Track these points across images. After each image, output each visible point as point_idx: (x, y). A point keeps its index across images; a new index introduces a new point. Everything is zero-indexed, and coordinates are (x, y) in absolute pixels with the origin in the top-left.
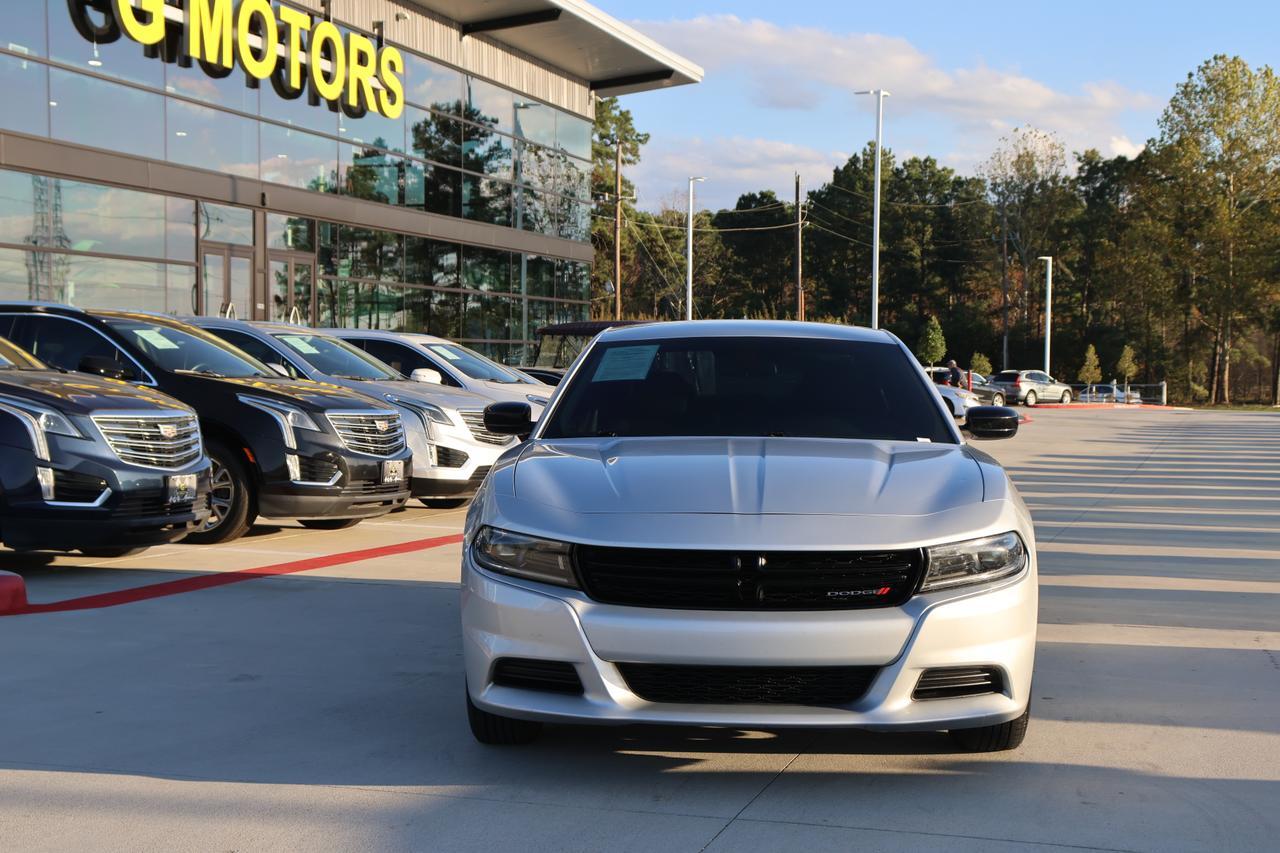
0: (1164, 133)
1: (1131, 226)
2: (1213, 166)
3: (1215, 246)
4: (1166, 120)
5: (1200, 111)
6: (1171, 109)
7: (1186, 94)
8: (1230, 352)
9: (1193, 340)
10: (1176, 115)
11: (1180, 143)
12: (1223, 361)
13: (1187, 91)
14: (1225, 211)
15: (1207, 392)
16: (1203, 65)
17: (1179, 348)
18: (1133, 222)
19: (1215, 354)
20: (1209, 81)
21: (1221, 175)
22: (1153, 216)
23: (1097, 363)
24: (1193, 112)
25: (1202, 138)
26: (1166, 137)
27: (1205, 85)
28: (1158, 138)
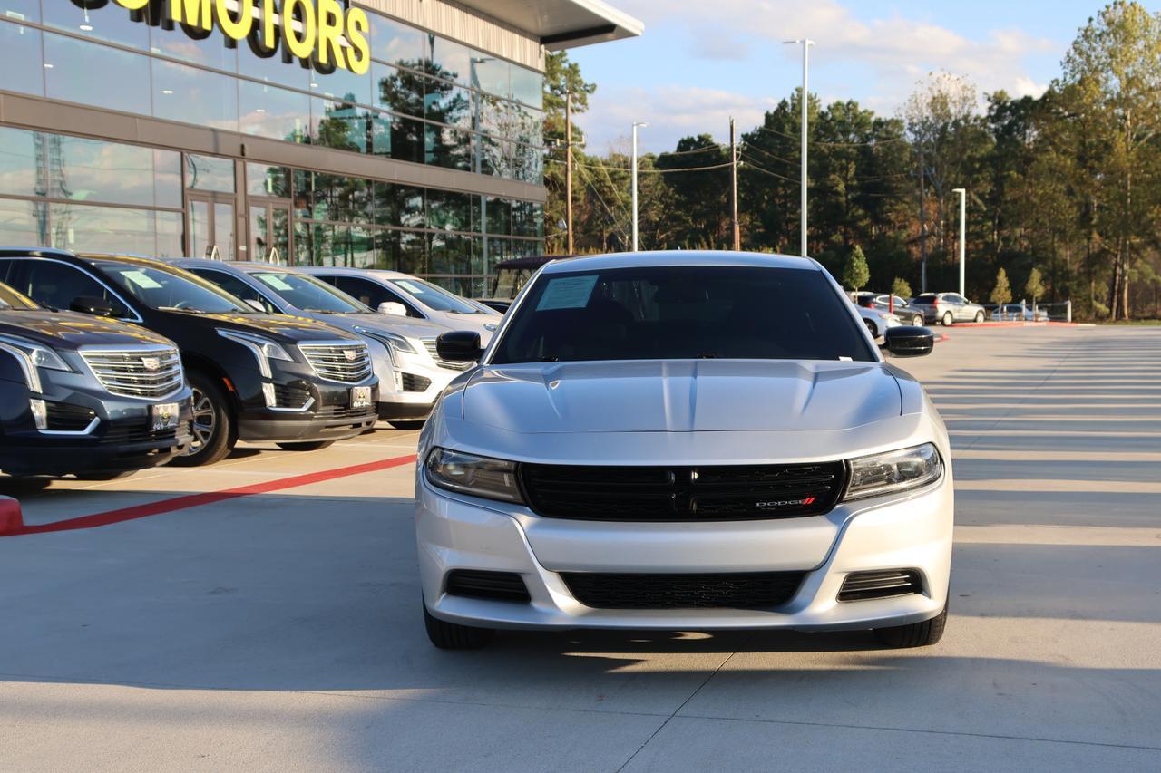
0: (1066, 74)
1: (1037, 160)
2: (1112, 103)
3: (1114, 176)
4: (1068, 62)
5: (1100, 52)
6: (1072, 52)
7: (1086, 37)
8: (1129, 273)
9: (1094, 262)
10: (1077, 57)
11: (1081, 82)
12: (1122, 281)
13: (1087, 35)
14: (1121, 144)
15: (1108, 310)
16: (1104, 9)
17: (1082, 270)
18: (1039, 156)
19: (1115, 275)
20: (1110, 23)
21: (1120, 111)
22: (1057, 150)
23: (1007, 285)
24: (1093, 54)
25: (1101, 77)
26: (1068, 78)
27: (1105, 28)
28: (1061, 78)
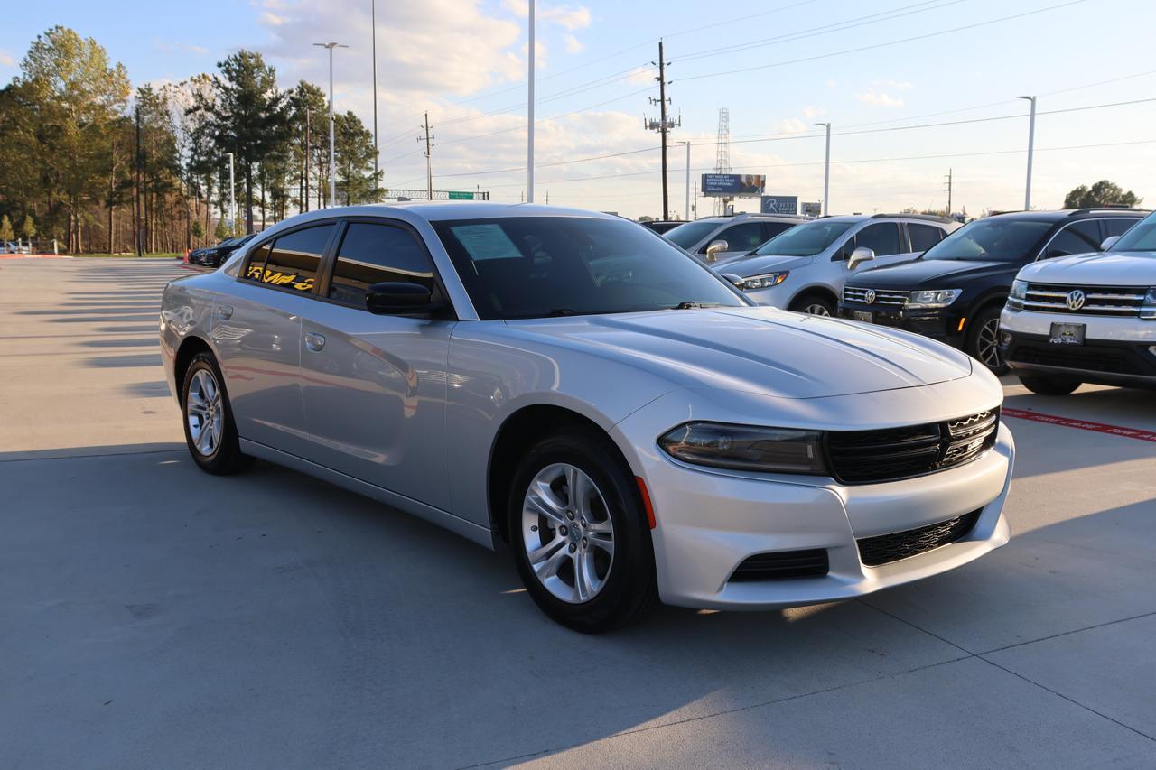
0: (25, 74)
1: (7, 135)
2: (60, 99)
3: (68, 151)
4: (26, 65)
5: (49, 63)
6: (28, 58)
7: (37, 48)
8: (79, 218)
9: (56, 211)
10: (32, 63)
11: (36, 80)
12: (76, 226)
13: (38, 47)
14: (72, 128)
15: (65, 247)
16: (48, 31)
17: (47, 217)
18: (9, 133)
19: (70, 220)
20: (54, 42)
21: (65, 105)
22: (23, 129)
23: (10, 227)
24: (44, 62)
25: (51, 79)
26: (27, 77)
27: (51, 45)
28: (21, 77)
